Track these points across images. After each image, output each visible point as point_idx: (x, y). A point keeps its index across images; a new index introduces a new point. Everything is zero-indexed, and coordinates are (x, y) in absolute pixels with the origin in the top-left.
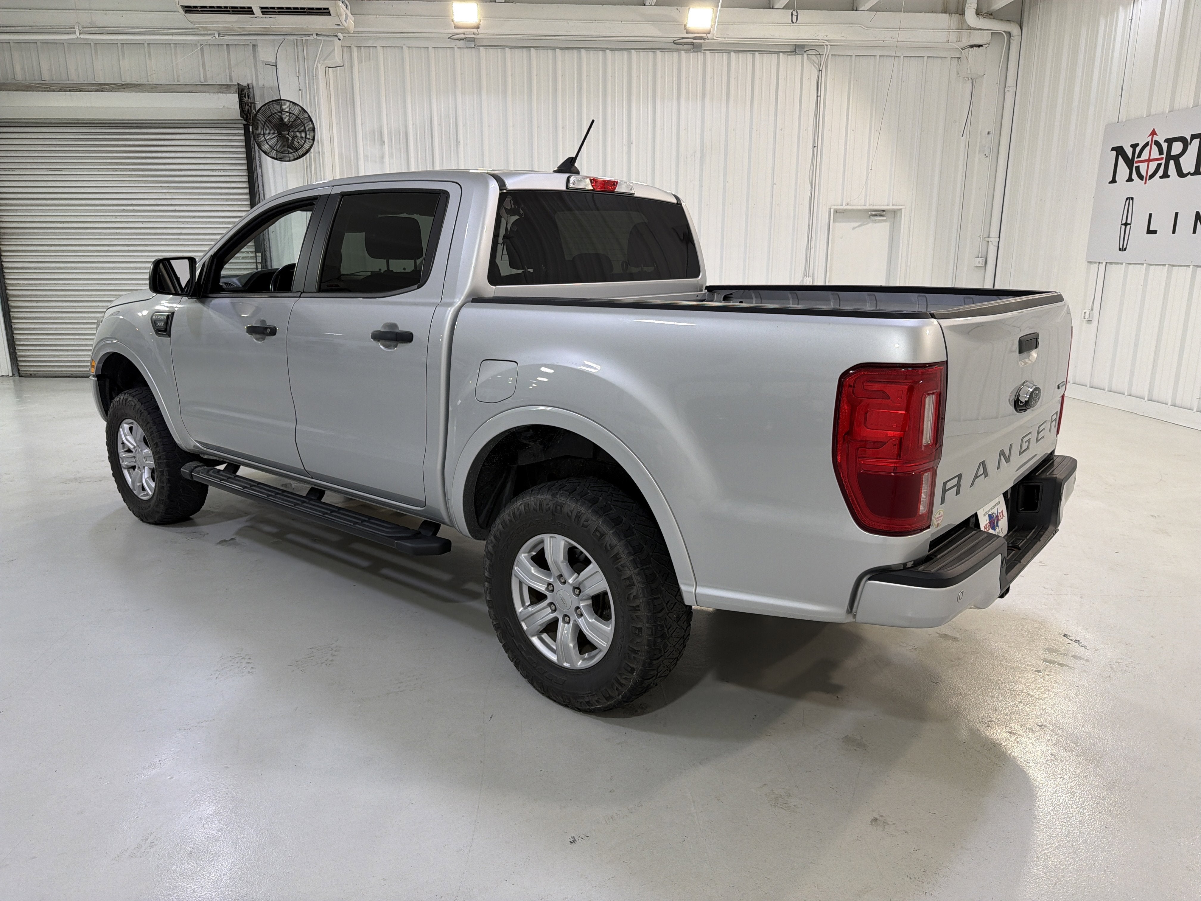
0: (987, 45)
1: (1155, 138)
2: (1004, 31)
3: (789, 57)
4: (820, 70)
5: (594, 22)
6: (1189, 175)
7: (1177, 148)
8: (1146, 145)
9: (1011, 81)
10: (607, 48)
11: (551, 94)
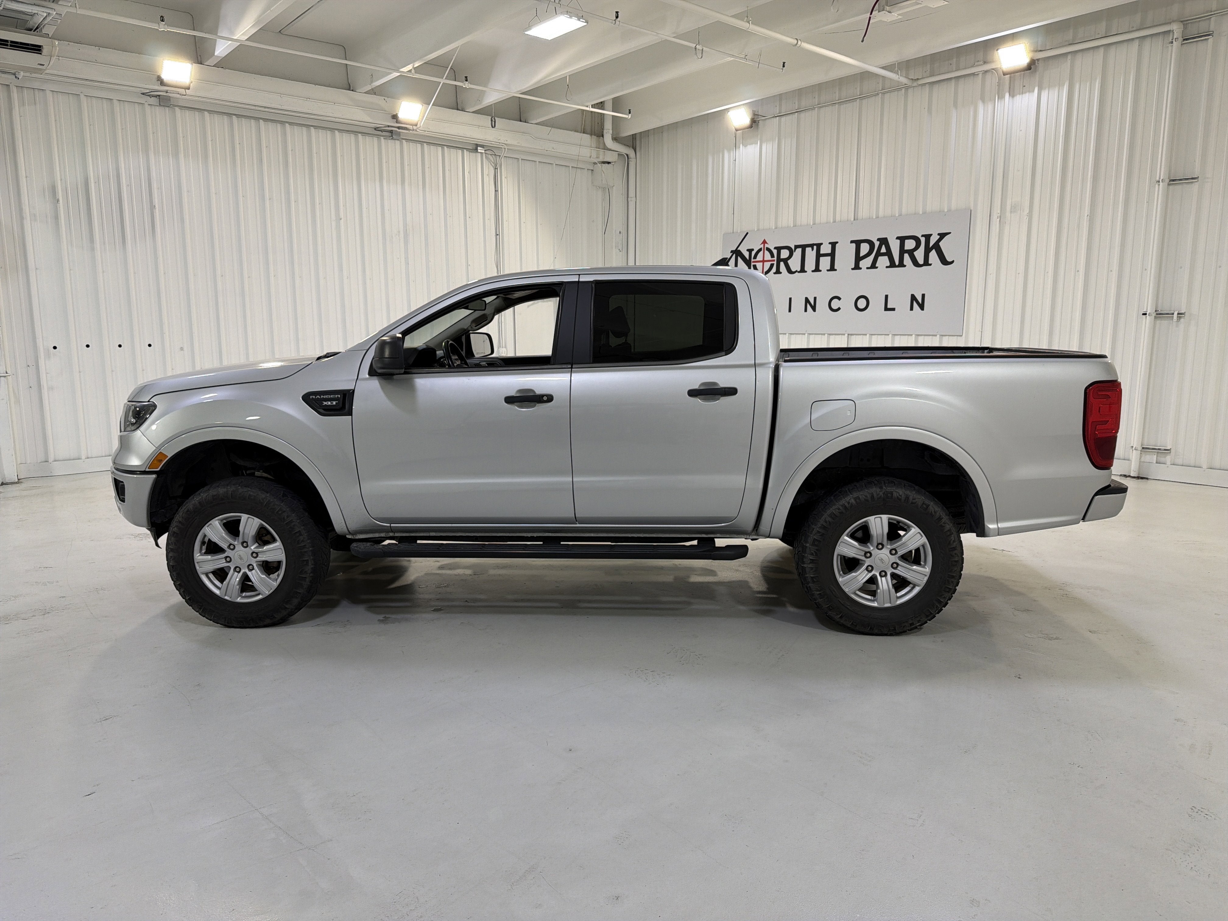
0: (614, 163)
1: (766, 246)
2: (626, 154)
3: (471, 153)
4: (496, 169)
5: (308, 99)
6: (797, 273)
7: (785, 254)
8: (760, 250)
9: (632, 193)
10: (312, 126)
11: (255, 166)
